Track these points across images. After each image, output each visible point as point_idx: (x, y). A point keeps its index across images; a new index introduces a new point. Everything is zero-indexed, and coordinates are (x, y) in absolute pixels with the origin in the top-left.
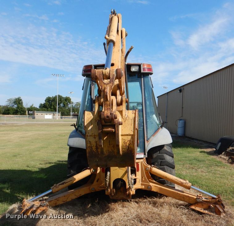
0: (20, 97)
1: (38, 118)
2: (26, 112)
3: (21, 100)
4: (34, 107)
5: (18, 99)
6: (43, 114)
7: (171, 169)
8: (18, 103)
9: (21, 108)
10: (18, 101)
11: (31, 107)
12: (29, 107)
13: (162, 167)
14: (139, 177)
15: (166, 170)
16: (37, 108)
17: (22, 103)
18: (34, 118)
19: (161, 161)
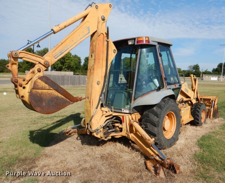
0: (198, 64)
1: (205, 79)
2: (200, 75)
3: (198, 66)
4: (208, 71)
5: (196, 65)
6: (210, 76)
7: (153, 126)
8: (196, 68)
9: (198, 72)
10: (196, 67)
11: (206, 71)
12: (204, 71)
13: (146, 123)
14: (124, 127)
15: (148, 127)
16: (210, 72)
17: (199, 68)
18: (202, 79)
19: (146, 119)
